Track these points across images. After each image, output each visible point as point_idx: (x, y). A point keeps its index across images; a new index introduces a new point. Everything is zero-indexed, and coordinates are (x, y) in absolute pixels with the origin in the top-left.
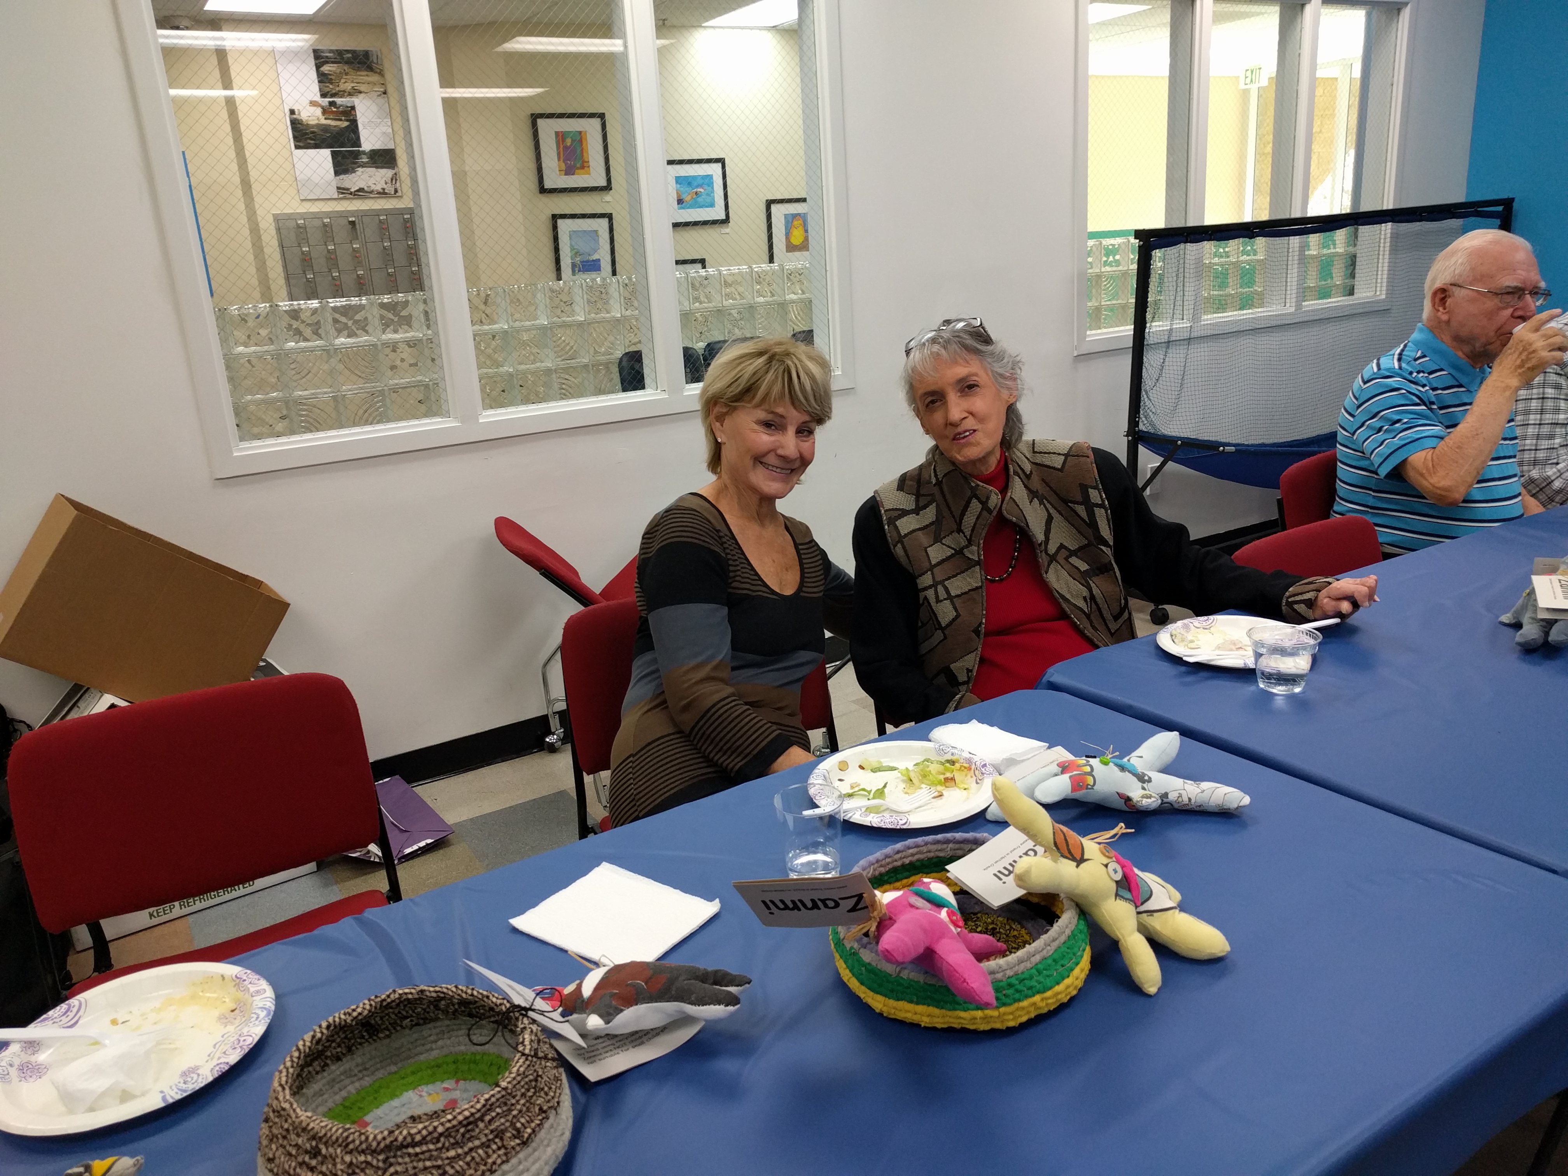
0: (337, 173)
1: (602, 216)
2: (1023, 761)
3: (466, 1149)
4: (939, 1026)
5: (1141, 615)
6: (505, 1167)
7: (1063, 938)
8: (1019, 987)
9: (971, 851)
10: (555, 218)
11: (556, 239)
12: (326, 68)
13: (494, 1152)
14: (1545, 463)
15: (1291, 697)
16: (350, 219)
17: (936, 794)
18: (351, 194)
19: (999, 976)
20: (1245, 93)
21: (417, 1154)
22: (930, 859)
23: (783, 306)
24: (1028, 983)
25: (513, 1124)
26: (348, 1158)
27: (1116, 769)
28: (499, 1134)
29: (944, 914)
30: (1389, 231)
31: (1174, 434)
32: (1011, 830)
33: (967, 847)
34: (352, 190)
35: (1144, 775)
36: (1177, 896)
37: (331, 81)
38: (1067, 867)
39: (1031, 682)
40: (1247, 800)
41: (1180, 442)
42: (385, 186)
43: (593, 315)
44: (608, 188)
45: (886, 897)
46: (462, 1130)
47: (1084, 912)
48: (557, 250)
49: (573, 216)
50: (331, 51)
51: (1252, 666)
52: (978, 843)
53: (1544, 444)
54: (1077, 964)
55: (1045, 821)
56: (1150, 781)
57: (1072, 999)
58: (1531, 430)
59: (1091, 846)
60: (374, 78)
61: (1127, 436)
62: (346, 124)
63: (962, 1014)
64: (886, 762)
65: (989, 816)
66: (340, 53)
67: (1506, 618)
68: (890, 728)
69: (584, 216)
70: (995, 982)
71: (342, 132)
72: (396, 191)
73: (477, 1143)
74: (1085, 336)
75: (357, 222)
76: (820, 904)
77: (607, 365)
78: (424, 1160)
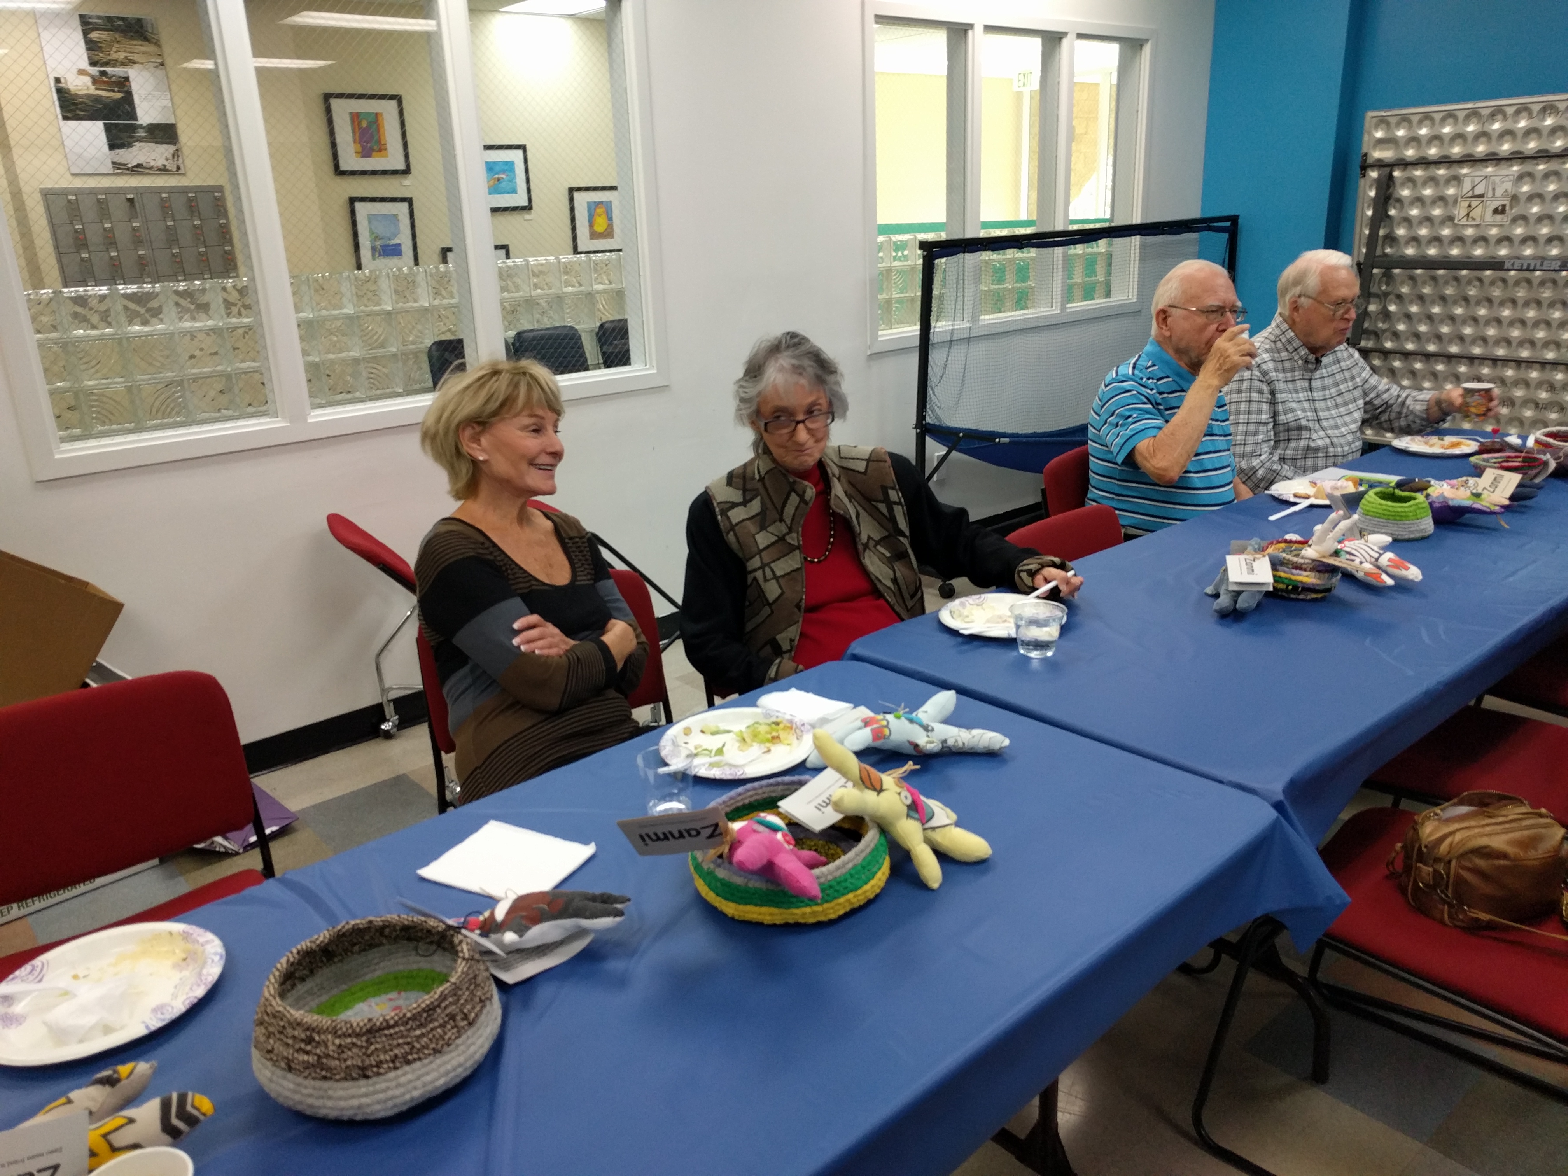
0: (112, 147)
1: (403, 200)
2: (835, 719)
3: (428, 1029)
4: (778, 922)
5: (931, 590)
6: (458, 1041)
7: (868, 850)
8: (837, 888)
9: (796, 790)
10: (352, 201)
11: (354, 223)
12: (94, 35)
13: (449, 1030)
14: (1252, 455)
15: (1045, 660)
16: (129, 196)
17: (766, 750)
18: (128, 169)
19: (822, 880)
20: (1019, 96)
21: (391, 1035)
22: (765, 799)
23: (590, 296)
24: (844, 884)
25: (461, 1011)
26: (337, 1042)
27: (907, 722)
28: (452, 1017)
29: (779, 836)
30: (1138, 243)
31: (956, 426)
32: (829, 772)
33: (793, 788)
34: (130, 166)
35: (928, 726)
36: (954, 817)
37: (100, 49)
38: (870, 796)
39: (837, 655)
40: (1007, 742)
41: (961, 434)
42: (166, 163)
43: (401, 304)
44: (407, 171)
45: (736, 826)
46: (425, 1015)
47: (884, 830)
48: (355, 235)
49: (373, 200)
50: (99, 17)
51: (1014, 635)
52: (801, 784)
53: (1251, 439)
54: (880, 869)
55: (854, 764)
56: (933, 730)
57: (877, 896)
58: (1241, 428)
59: (889, 779)
60: (149, 48)
61: (916, 428)
62: (118, 95)
63: (796, 911)
64: (723, 726)
65: (809, 765)
66: (109, 19)
67: (1209, 590)
68: (717, 700)
69: (383, 200)
70: (820, 884)
71: (118, 103)
72: (178, 168)
73: (436, 1024)
74: (877, 336)
75: (136, 199)
76: (686, 834)
77: (416, 354)
78: (397, 1039)
